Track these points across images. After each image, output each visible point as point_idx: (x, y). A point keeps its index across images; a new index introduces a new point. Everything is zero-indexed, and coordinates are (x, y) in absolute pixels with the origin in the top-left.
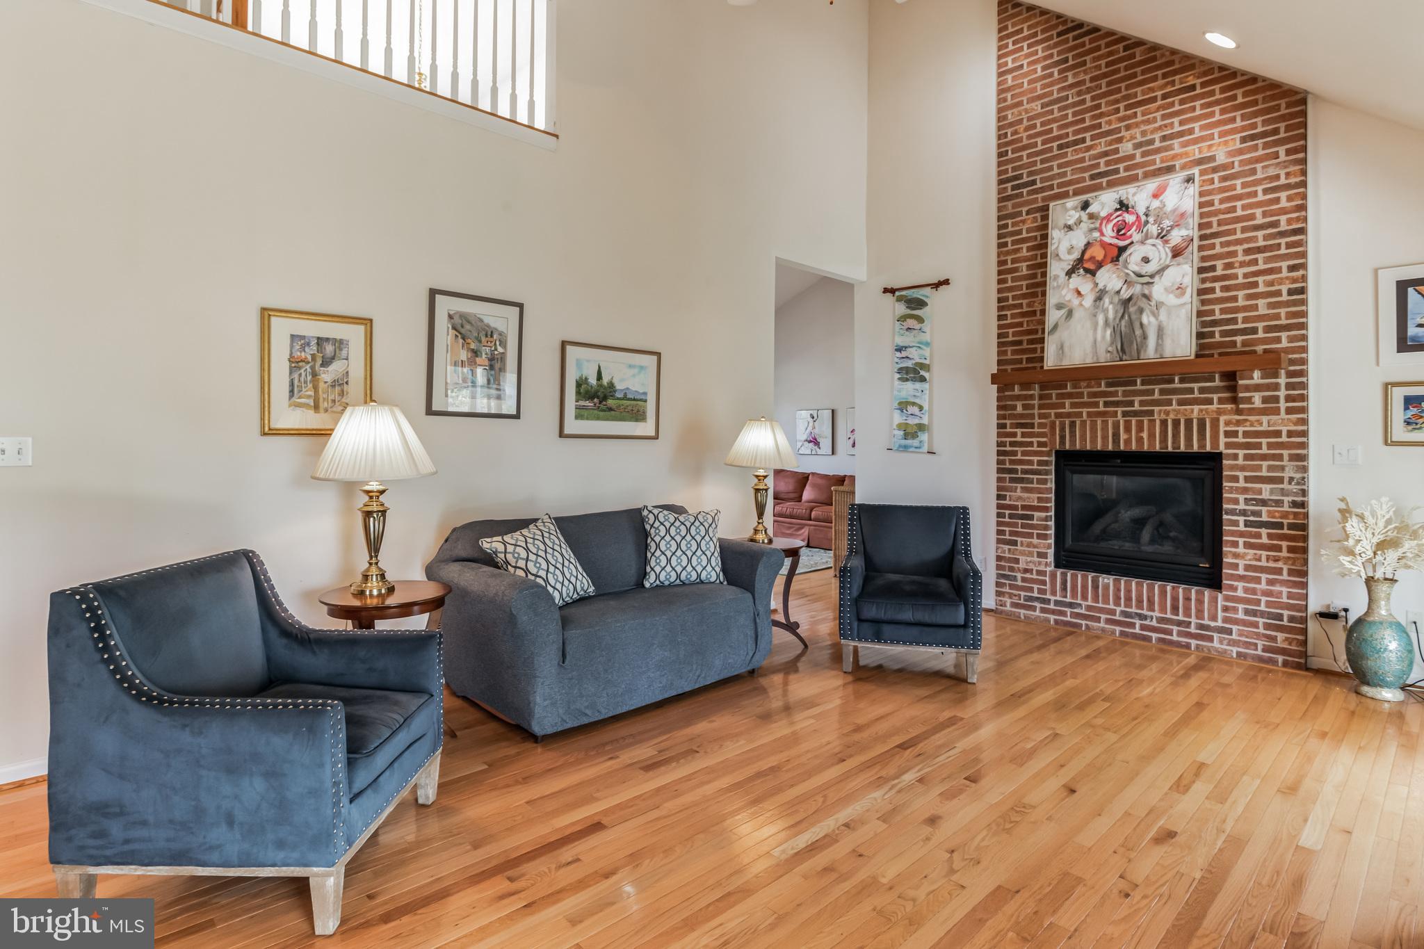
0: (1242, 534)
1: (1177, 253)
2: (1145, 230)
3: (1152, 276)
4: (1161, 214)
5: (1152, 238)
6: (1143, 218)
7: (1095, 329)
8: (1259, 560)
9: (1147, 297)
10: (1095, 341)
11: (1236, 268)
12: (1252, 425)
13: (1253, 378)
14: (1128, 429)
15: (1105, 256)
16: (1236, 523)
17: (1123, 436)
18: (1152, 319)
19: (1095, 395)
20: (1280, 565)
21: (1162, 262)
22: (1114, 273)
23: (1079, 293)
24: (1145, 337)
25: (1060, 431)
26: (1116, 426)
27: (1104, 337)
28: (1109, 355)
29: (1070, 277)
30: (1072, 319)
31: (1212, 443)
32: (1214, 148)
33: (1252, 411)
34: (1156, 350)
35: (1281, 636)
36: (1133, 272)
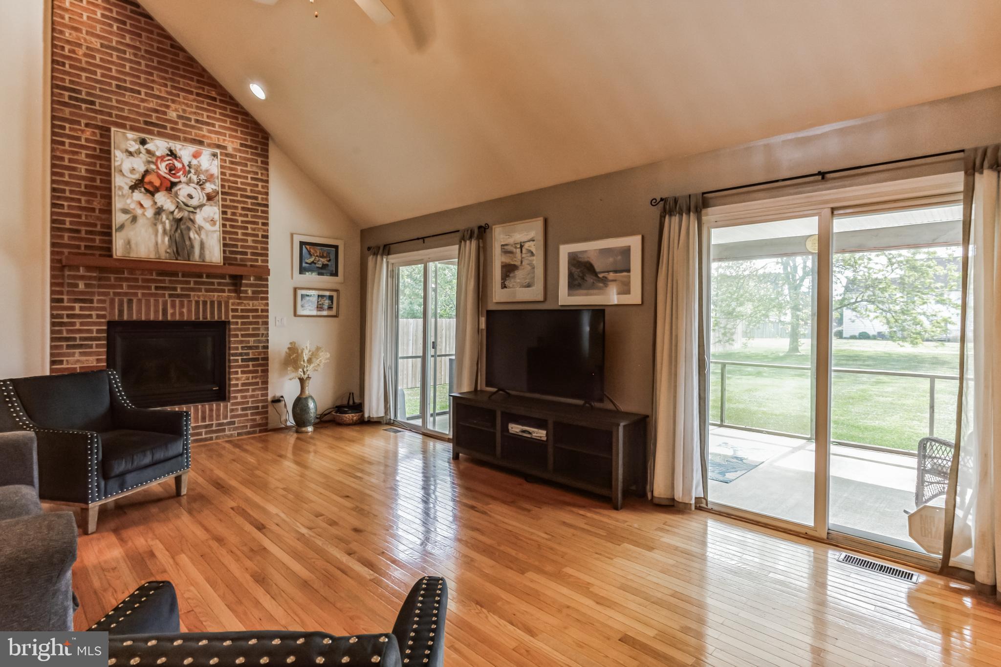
0: (240, 367)
1: (210, 198)
2: (189, 176)
3: (195, 208)
4: (199, 169)
5: (193, 183)
6: (187, 168)
7: (156, 235)
8: (248, 379)
9: (193, 221)
10: (157, 243)
11: (237, 216)
12: (245, 306)
13: (250, 280)
14: (173, 306)
15: (161, 184)
16: (237, 361)
17: (170, 311)
18: (196, 236)
19: (148, 281)
20: (258, 380)
21: (201, 200)
22: (168, 198)
23: (141, 205)
24: (192, 247)
25: (119, 306)
26: (165, 304)
27: (163, 241)
28: (168, 254)
29: (133, 192)
30: (136, 224)
31: (225, 315)
32: (226, 142)
33: (247, 298)
34: (200, 257)
35: (258, 417)
36: (183, 202)
